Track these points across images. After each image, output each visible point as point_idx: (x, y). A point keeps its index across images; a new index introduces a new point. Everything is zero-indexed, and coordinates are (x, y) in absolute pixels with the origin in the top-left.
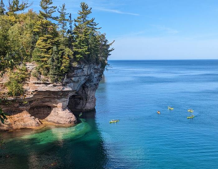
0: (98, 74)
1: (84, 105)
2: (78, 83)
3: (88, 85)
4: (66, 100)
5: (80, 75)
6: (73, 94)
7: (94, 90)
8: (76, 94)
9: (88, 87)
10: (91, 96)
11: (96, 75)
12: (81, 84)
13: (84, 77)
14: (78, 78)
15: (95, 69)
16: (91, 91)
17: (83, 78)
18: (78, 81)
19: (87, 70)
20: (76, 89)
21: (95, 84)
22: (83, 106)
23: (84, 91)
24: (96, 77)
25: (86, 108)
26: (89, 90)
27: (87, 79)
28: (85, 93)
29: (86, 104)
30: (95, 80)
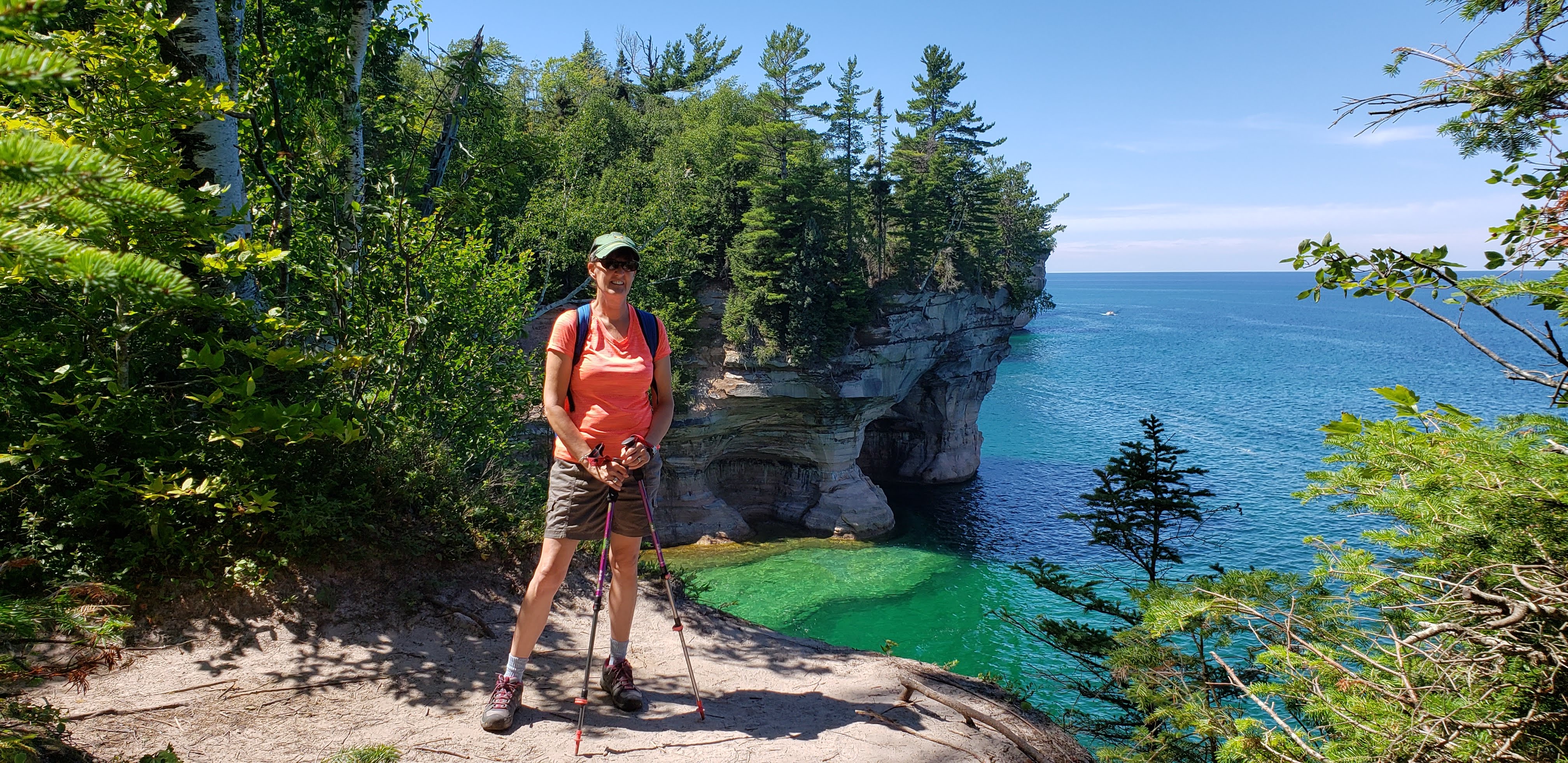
0: (993, 330)
1: (929, 461)
2: (902, 367)
3: (946, 376)
4: (851, 434)
5: (912, 336)
6: (881, 414)
7: (977, 397)
8: (896, 415)
9: (947, 385)
10: (961, 425)
11: (985, 337)
12: (915, 374)
13: (931, 343)
14: (902, 347)
15: (982, 310)
16: (961, 403)
17: (923, 349)
18: (904, 359)
19: (941, 317)
20: (893, 392)
21: (977, 374)
22: (925, 465)
23: (928, 400)
24: (982, 346)
25: (935, 474)
26: (951, 398)
27: (942, 353)
28: (936, 411)
29: (935, 458)
30: (977, 361)
